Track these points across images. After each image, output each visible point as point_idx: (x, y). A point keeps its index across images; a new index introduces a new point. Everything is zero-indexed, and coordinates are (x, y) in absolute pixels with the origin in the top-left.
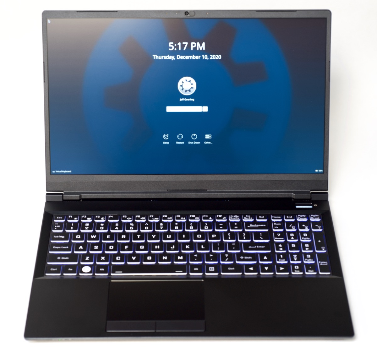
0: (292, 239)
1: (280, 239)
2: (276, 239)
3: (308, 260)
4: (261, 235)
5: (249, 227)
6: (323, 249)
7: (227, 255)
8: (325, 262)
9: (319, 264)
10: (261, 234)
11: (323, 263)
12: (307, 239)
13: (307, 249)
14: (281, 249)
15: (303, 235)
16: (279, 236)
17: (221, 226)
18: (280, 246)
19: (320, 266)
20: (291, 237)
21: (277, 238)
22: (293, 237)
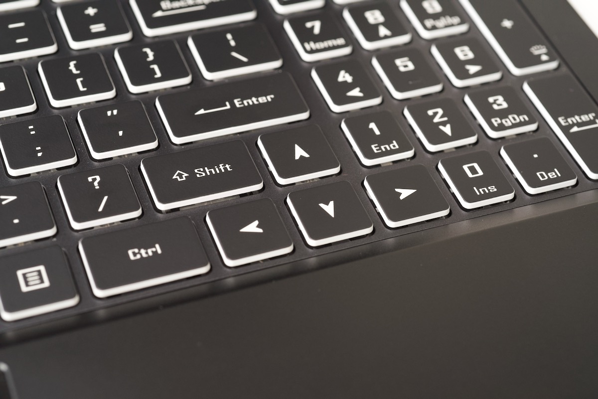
0: (386, 37)
1: (330, 43)
2: (312, 52)
3: (507, 122)
4: (233, 43)
5: (159, 14)
6: (544, 58)
7: (96, 180)
8: (585, 118)
9: (565, 130)
10: (229, 36)
11: (579, 125)
12: (452, 25)
13: (473, 69)
14: (356, 92)
15: (424, 10)
16: (317, 31)
17: (19, 33)
18: (344, 77)
19: (571, 137)
20: (376, 27)
21: (312, 45)
22: (383, 24)
